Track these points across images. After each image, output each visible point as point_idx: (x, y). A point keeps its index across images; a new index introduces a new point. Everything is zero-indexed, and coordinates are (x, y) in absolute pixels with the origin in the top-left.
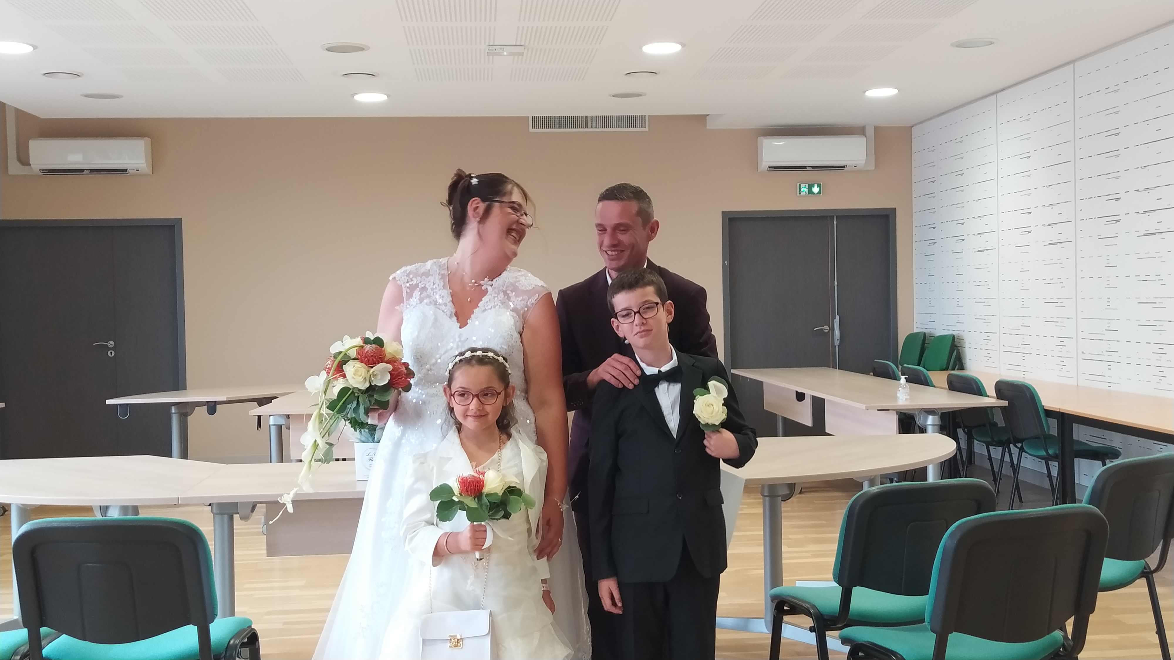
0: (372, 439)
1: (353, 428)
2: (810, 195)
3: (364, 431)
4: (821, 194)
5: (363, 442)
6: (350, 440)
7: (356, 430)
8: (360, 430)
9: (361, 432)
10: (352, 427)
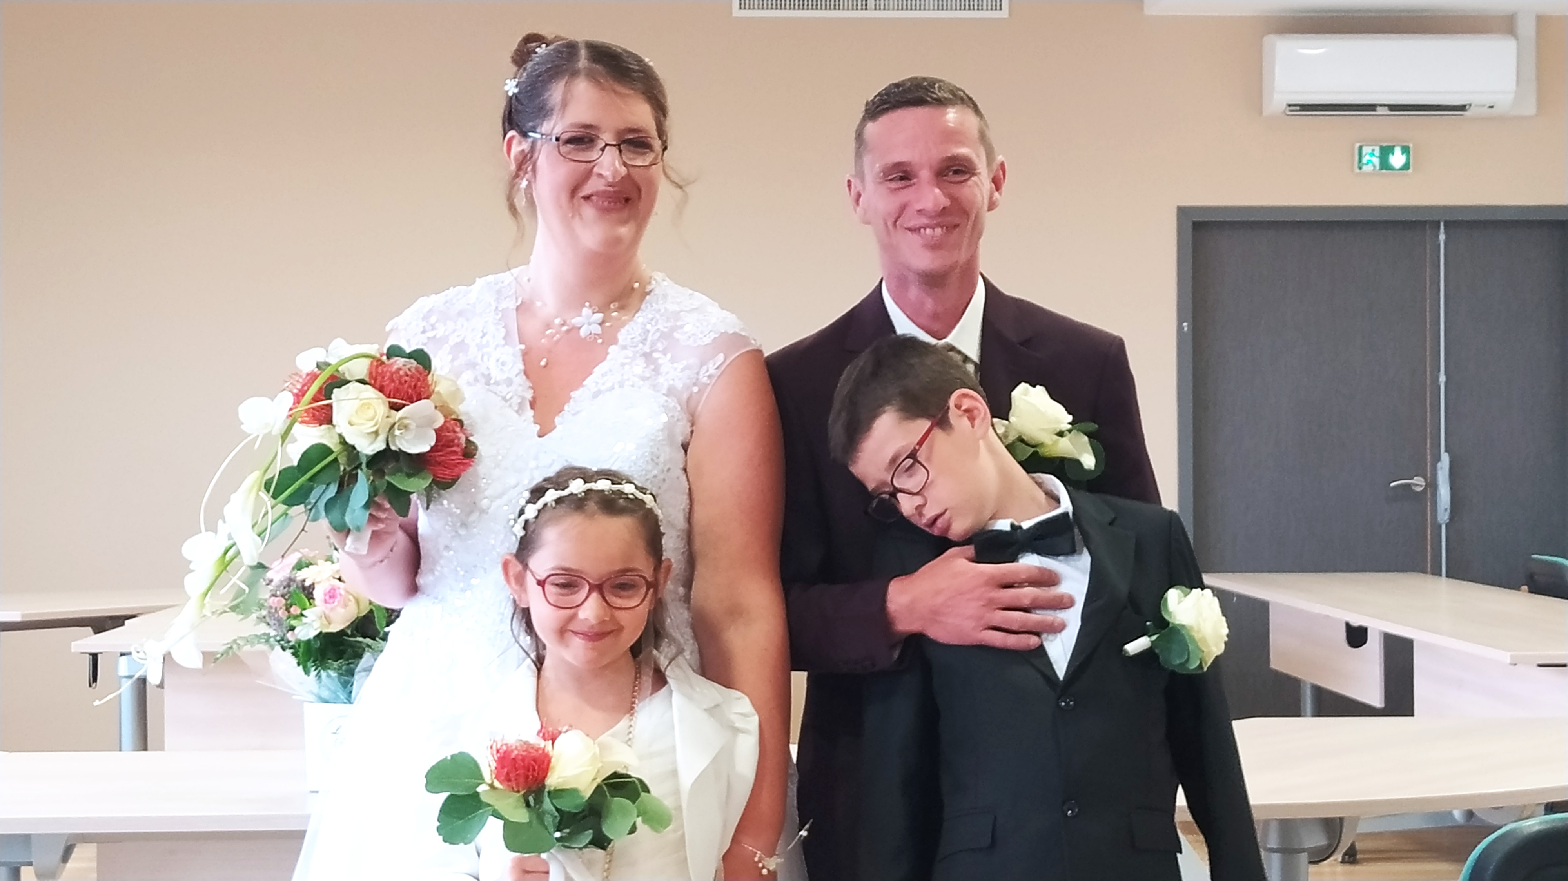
0: (346, 696)
1: (301, 667)
2: (1384, 171)
3: (329, 676)
4: (1408, 168)
5: (327, 702)
6: (294, 697)
7: (307, 672)
8: (317, 671)
9: (320, 677)
10: (299, 664)
